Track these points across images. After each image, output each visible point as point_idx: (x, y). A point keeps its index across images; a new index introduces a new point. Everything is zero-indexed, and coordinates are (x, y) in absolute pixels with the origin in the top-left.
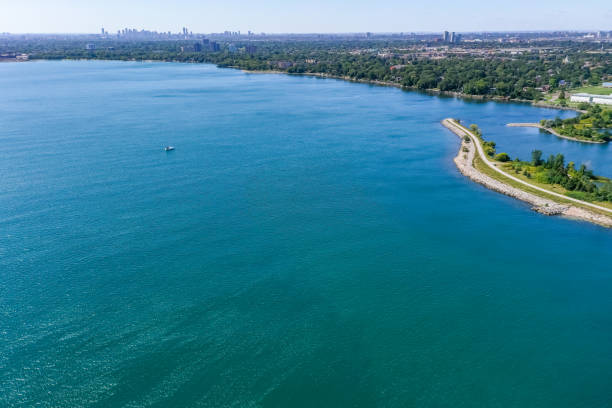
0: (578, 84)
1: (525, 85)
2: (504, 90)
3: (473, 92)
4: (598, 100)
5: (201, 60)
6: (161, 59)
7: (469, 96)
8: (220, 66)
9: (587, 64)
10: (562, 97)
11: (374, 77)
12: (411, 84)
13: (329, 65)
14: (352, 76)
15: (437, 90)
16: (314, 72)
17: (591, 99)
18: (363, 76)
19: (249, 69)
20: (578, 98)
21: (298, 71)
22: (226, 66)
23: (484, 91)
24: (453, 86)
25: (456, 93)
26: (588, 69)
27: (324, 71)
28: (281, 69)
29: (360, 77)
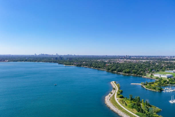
0: (158, 71)
1: (141, 71)
2: (134, 72)
3: (126, 73)
4: (162, 76)
5: (55, 62)
6: (44, 62)
7: (125, 74)
8: (59, 64)
9: (163, 65)
10: (152, 75)
11: (99, 67)
12: (109, 70)
13: (88, 64)
14: (94, 67)
15: (116, 72)
16: (84, 66)
17: (160, 76)
18: (96, 67)
19: (66, 65)
20: (156, 75)
21: (79, 66)
22: (61, 64)
23: (129, 72)
24: (121, 71)
25: (121, 73)
26: (163, 66)
27: (86, 66)
28: (75, 65)
29: (95, 67)
